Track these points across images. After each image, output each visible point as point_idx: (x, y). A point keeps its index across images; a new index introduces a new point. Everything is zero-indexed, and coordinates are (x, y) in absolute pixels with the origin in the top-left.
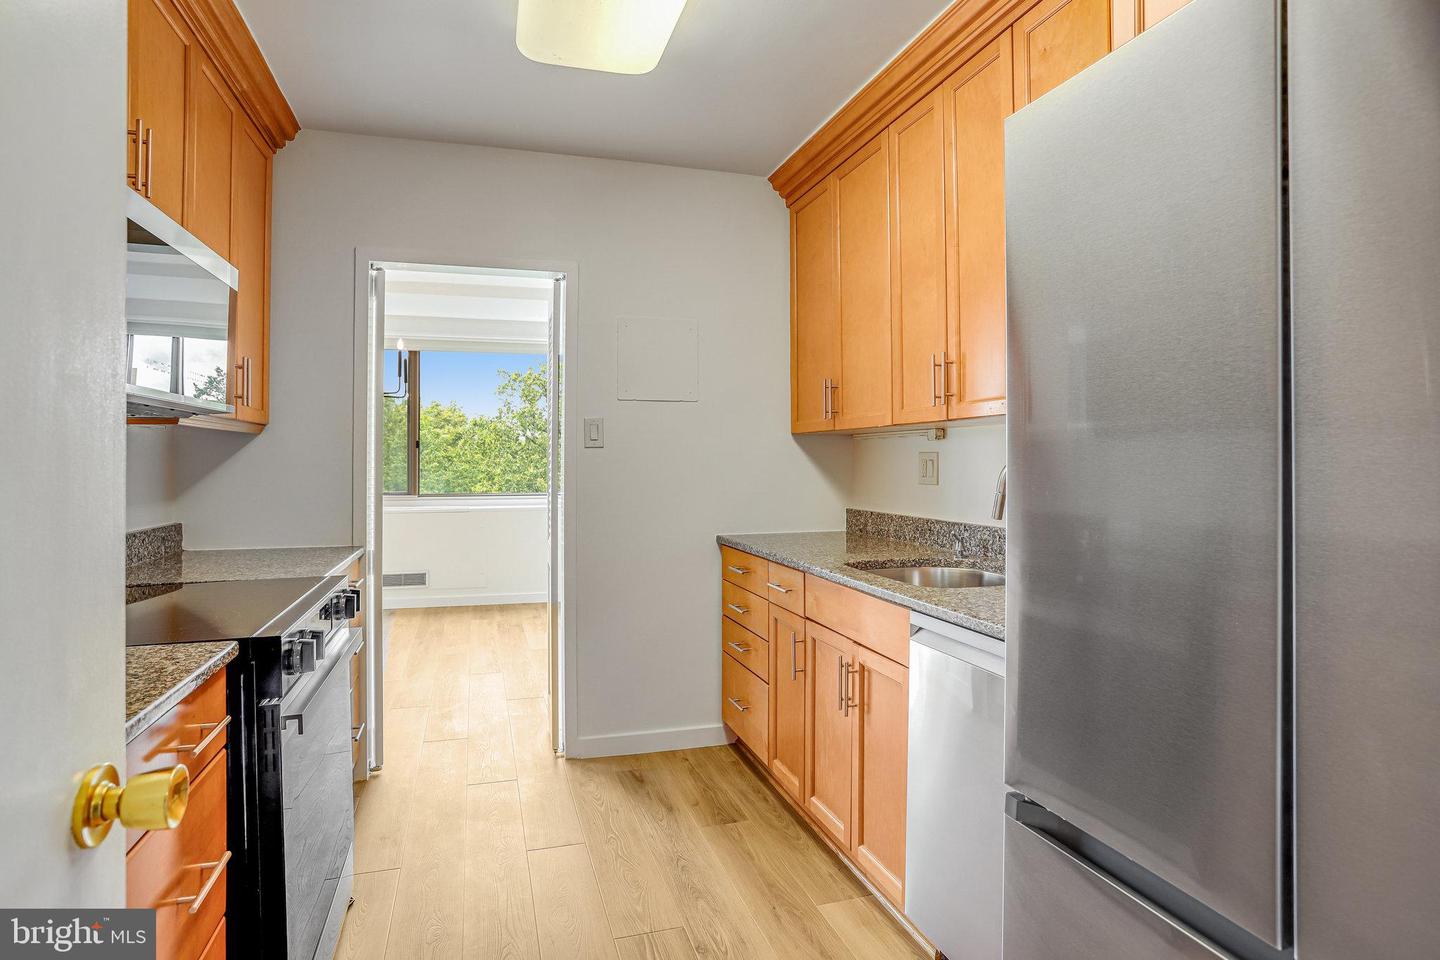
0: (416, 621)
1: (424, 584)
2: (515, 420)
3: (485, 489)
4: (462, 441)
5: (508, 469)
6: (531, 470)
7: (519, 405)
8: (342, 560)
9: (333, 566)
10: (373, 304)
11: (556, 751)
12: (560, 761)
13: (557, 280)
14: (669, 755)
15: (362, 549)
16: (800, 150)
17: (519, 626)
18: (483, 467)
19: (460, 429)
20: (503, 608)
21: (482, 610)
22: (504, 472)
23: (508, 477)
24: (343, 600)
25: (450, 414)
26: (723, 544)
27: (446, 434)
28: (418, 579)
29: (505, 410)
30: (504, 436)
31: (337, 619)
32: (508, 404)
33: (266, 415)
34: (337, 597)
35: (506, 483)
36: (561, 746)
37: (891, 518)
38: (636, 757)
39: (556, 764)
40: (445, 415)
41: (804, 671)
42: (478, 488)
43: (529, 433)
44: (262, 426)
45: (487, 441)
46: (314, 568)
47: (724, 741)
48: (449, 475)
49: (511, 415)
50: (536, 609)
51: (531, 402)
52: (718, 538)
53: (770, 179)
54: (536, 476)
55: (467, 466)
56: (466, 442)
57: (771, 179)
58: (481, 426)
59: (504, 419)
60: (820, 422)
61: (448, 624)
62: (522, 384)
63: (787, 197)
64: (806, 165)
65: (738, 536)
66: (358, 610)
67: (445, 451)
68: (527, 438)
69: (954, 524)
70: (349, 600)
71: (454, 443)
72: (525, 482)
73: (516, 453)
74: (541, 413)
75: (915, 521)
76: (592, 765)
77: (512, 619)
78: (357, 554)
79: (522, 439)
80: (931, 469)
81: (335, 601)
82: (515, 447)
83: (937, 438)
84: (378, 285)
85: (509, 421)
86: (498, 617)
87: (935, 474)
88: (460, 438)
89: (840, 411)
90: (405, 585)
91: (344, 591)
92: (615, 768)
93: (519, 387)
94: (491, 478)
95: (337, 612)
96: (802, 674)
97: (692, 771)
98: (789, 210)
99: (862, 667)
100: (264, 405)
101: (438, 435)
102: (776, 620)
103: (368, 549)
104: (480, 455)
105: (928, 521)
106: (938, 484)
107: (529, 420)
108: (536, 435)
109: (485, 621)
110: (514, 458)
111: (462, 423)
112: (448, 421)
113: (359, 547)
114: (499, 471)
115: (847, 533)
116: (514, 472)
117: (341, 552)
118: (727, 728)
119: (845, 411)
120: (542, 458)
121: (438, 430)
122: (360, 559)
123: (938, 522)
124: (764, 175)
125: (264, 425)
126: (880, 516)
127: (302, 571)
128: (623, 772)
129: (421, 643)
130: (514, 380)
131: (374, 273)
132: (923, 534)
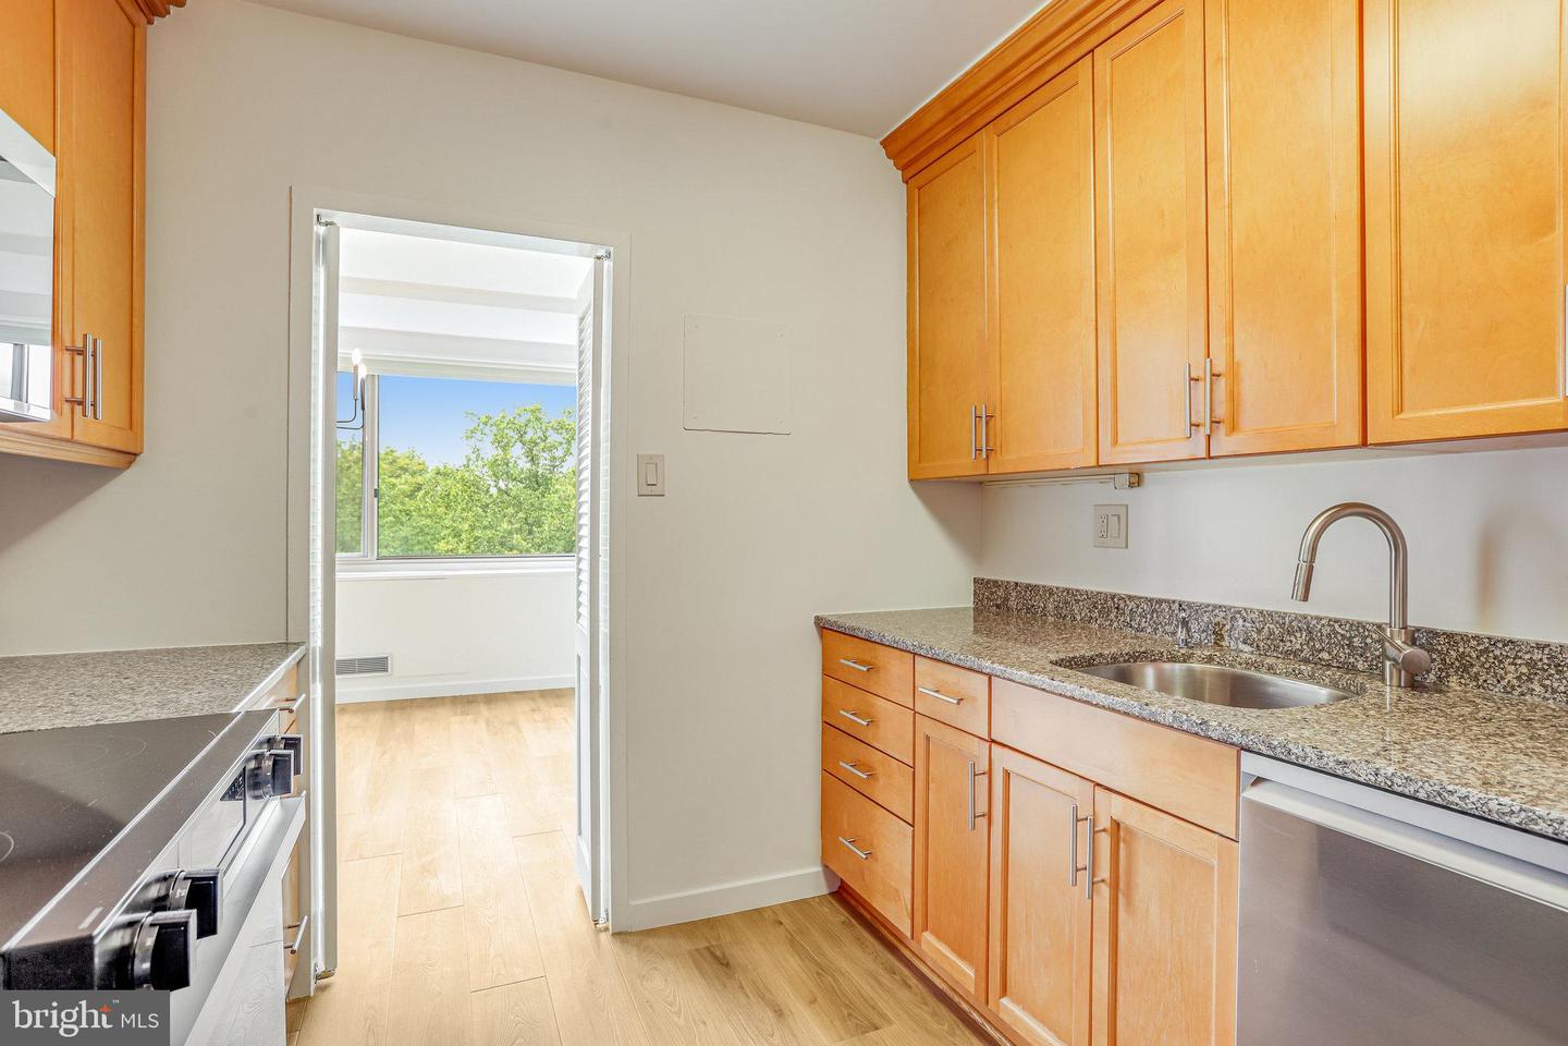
0: (377, 718)
1: (386, 670)
2: (486, 469)
3: (450, 547)
4: (422, 492)
5: (477, 524)
6: (505, 525)
7: (490, 452)
8: (268, 671)
9: (252, 686)
10: (320, 276)
11: (596, 922)
12: (605, 938)
13: (599, 258)
14: (755, 916)
15: (303, 648)
16: (940, 96)
17: (513, 723)
18: (447, 522)
19: (419, 479)
20: (490, 699)
21: (464, 702)
22: (473, 528)
23: (478, 533)
24: (268, 764)
25: (407, 461)
26: (824, 627)
27: (404, 484)
28: (379, 665)
29: (473, 457)
30: (473, 487)
31: (257, 797)
32: (477, 451)
33: (139, 439)
34: (256, 757)
35: (475, 540)
36: (603, 915)
37: (1050, 591)
38: (712, 923)
39: (598, 942)
40: (402, 462)
41: (989, 815)
42: (442, 546)
43: (502, 484)
44: (131, 456)
45: (453, 492)
46: (218, 692)
47: (823, 890)
48: (405, 531)
49: (480, 463)
50: (533, 700)
51: (505, 448)
52: (818, 619)
53: (882, 143)
54: (510, 533)
55: (428, 521)
56: (427, 493)
57: (885, 143)
58: (445, 475)
59: (472, 467)
60: (965, 464)
61: (420, 723)
62: (494, 428)
63: (903, 168)
64: (945, 118)
65: (840, 616)
66: (297, 772)
67: (403, 503)
68: (499, 490)
69: (1160, 602)
70: (279, 763)
71: (411, 496)
72: (497, 539)
73: (487, 506)
74: (515, 462)
75: (1089, 595)
76: (651, 942)
77: (503, 712)
78: (296, 654)
79: (493, 491)
80: (1114, 529)
81: (252, 765)
82: (485, 499)
83: (1131, 485)
84: (328, 249)
85: (481, 471)
86: (484, 710)
87: (1123, 533)
88: (419, 489)
89: (999, 449)
90: (360, 672)
91: (270, 742)
92: (686, 945)
93: (490, 431)
94: (457, 534)
95: (256, 786)
96: (984, 821)
97: (792, 941)
98: (905, 185)
99: (1117, 825)
100: (133, 419)
101: (394, 485)
102: (928, 738)
103: (312, 645)
104: (443, 509)
105: (1113, 597)
106: (1127, 546)
107: (500, 468)
108: (510, 486)
109: (469, 717)
110: (486, 512)
111: (422, 472)
112: (405, 470)
113: (298, 645)
114: (466, 526)
115: (975, 609)
116: (485, 528)
117: (267, 653)
118: (828, 871)
119: (1004, 449)
120: (517, 512)
121: (393, 480)
122: (298, 663)
123: (1131, 598)
124: (874, 137)
125: (135, 455)
126: (1033, 589)
127: (192, 702)
128: (697, 950)
129: (384, 753)
130: (485, 423)
131: (321, 230)
132: (1105, 613)
